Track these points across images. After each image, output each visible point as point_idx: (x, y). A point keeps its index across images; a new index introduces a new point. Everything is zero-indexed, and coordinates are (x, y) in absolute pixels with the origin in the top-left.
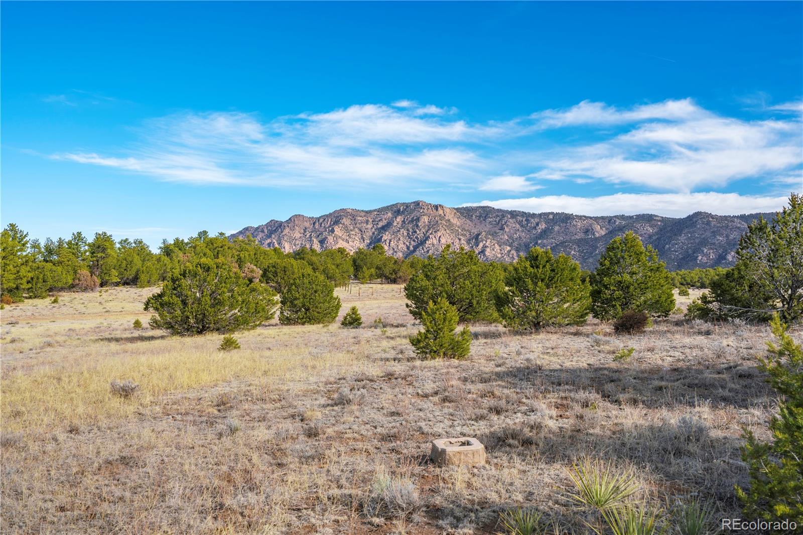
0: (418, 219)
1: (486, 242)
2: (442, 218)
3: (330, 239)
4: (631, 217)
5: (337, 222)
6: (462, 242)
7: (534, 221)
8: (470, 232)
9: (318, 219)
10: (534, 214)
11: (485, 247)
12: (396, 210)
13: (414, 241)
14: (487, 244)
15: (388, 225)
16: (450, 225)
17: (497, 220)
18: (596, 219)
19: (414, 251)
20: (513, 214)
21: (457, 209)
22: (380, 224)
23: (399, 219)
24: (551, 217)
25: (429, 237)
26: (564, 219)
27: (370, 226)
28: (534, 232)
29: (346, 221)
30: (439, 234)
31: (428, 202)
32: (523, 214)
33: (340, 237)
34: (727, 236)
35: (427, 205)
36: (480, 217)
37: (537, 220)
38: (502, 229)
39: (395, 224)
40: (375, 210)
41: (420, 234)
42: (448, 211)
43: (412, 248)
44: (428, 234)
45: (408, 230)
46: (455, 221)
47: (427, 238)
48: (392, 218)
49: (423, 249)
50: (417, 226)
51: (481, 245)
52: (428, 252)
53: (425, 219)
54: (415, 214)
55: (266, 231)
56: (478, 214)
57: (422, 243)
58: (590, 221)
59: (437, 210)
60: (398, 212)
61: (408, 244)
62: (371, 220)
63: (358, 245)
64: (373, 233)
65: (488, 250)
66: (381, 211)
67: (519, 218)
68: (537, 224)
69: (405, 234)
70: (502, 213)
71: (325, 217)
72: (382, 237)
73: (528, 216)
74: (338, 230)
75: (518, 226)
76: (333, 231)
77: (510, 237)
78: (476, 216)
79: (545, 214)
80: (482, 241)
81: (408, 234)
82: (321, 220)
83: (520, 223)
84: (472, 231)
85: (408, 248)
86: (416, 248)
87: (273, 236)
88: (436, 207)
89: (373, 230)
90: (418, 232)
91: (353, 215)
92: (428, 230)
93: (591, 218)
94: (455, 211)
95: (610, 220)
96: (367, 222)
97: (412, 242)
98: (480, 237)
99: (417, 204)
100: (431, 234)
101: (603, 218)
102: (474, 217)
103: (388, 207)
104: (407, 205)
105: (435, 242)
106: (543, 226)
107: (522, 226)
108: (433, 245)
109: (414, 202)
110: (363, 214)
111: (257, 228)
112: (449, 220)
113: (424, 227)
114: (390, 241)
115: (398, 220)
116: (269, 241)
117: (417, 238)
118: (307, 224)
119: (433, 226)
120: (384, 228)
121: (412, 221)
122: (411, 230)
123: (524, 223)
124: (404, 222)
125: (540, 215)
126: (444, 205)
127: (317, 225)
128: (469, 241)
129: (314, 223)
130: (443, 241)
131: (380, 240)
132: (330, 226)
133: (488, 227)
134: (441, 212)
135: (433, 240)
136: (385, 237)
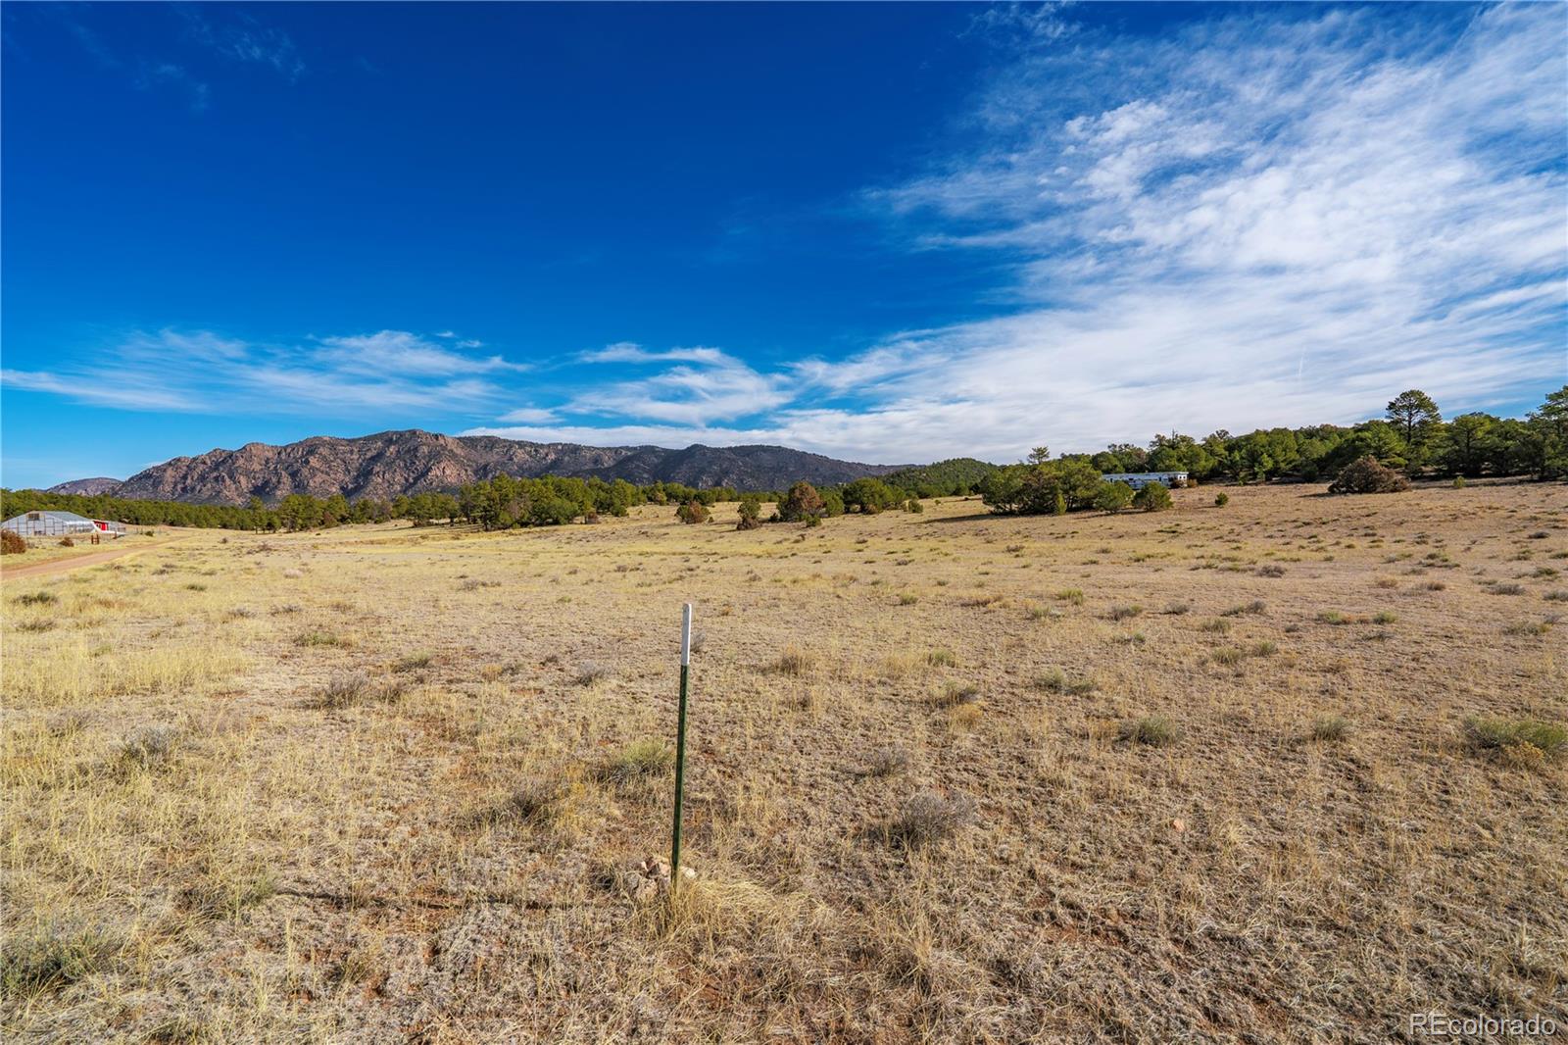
0: (416, 449)
2: (444, 448)
3: (305, 471)
4: (635, 448)
5: (311, 452)
6: (469, 473)
7: (543, 452)
8: (477, 463)
9: (285, 448)
10: (542, 445)
12: (388, 439)
13: (413, 472)
15: (379, 456)
16: (453, 456)
17: (505, 450)
18: (603, 449)
19: (415, 483)
20: (521, 444)
21: (459, 439)
22: (369, 455)
23: (392, 449)
24: (560, 447)
26: (574, 449)
27: (355, 457)
28: (544, 462)
29: (323, 450)
30: (442, 465)
31: (425, 431)
32: (532, 444)
33: (317, 469)
34: (721, 466)
35: (426, 434)
36: (486, 446)
37: (546, 450)
38: (511, 459)
39: (388, 454)
40: (360, 439)
41: (420, 465)
42: (450, 440)
43: (411, 480)
44: (429, 465)
45: (405, 461)
46: (458, 451)
47: (430, 469)
48: (384, 448)
49: (425, 481)
50: (416, 456)
52: (431, 483)
53: (426, 449)
54: (411, 444)
55: (209, 462)
56: (483, 443)
57: (424, 474)
58: (598, 452)
59: (437, 439)
60: (389, 442)
61: (406, 476)
62: (356, 450)
63: (342, 477)
64: (361, 465)
66: (368, 439)
67: (528, 449)
68: (547, 455)
69: (402, 465)
70: (509, 444)
71: (294, 447)
72: (373, 468)
73: (537, 447)
74: (313, 461)
75: (527, 456)
76: (307, 462)
77: (520, 467)
78: (482, 446)
79: (554, 444)
81: (405, 465)
82: (289, 450)
83: (529, 453)
84: (479, 462)
85: (407, 480)
86: (416, 480)
87: (221, 469)
88: (436, 437)
89: (360, 460)
90: (417, 463)
91: (333, 445)
92: (429, 460)
94: (457, 441)
95: (616, 450)
96: (352, 452)
97: (411, 474)
98: (488, 467)
99: (413, 433)
100: (433, 464)
101: (609, 448)
102: (479, 447)
103: (376, 435)
104: (401, 434)
105: (439, 473)
106: (552, 456)
107: (531, 456)
108: (437, 476)
109: (409, 431)
110: (345, 443)
111: (195, 459)
112: (452, 451)
113: (424, 458)
114: (384, 473)
116: (215, 474)
117: (416, 469)
118: (270, 455)
119: (436, 455)
120: (374, 459)
121: (409, 451)
122: (408, 461)
123: (533, 453)
124: (398, 451)
125: (549, 446)
126: (446, 435)
127: (283, 456)
128: (476, 472)
129: (279, 453)
130: (448, 472)
131: (370, 472)
132: (303, 456)
133: (496, 457)
134: (442, 441)
135: (435, 472)
136: (376, 469)
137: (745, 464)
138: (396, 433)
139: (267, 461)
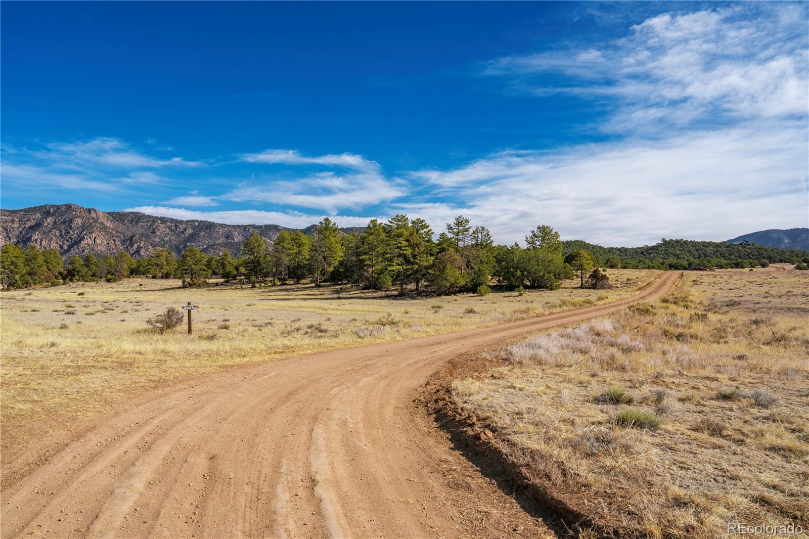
0: (71, 221)
1: (140, 243)
2: (96, 221)
4: (261, 227)
6: (117, 243)
7: (182, 227)
8: (124, 234)
10: (181, 221)
11: (139, 248)
12: (46, 211)
13: (68, 241)
14: (141, 245)
15: (38, 225)
16: (104, 228)
17: (149, 224)
19: (69, 250)
20: (163, 220)
21: (108, 213)
22: (28, 224)
23: (50, 220)
24: (196, 224)
25: (83, 237)
26: (208, 226)
27: (16, 225)
28: (183, 236)
30: (94, 235)
31: (80, 205)
32: (172, 220)
35: (80, 208)
36: (132, 221)
37: (184, 226)
38: (154, 232)
39: (45, 224)
40: (21, 211)
41: (74, 235)
42: (101, 214)
43: (65, 248)
44: (82, 235)
45: (60, 231)
46: (108, 224)
47: (82, 239)
48: (42, 219)
49: (78, 248)
50: (71, 227)
51: (135, 246)
52: (83, 251)
53: (79, 221)
54: (67, 216)
56: (130, 218)
57: (77, 243)
58: (230, 229)
59: (90, 213)
60: (48, 214)
61: (61, 243)
62: (17, 220)
64: (21, 233)
65: (143, 250)
66: (28, 211)
67: (169, 224)
68: (185, 230)
69: (58, 234)
70: (153, 219)
72: (32, 236)
73: (177, 222)
75: (168, 230)
77: (162, 240)
78: (128, 221)
79: (191, 221)
80: (137, 243)
81: (61, 234)
83: (170, 228)
84: (126, 233)
85: (61, 247)
86: (70, 247)
88: (89, 211)
89: (20, 229)
90: (72, 233)
92: (82, 231)
93: (230, 226)
94: (107, 215)
95: (245, 228)
96: (13, 221)
97: (65, 242)
98: (134, 239)
99: (69, 207)
100: (86, 234)
101: (238, 226)
102: (126, 221)
103: (35, 208)
104: (58, 208)
105: (90, 242)
106: (190, 231)
107: (172, 231)
108: (89, 245)
109: (66, 205)
110: (7, 213)
112: (102, 223)
113: (78, 228)
114: (42, 240)
115: (48, 221)
117: (70, 238)
119: (88, 227)
120: (33, 228)
121: (64, 222)
122: (63, 231)
123: (174, 228)
124: (55, 222)
125: (187, 222)
126: (97, 209)
128: (123, 242)
130: (98, 241)
131: (29, 239)
133: (141, 230)
134: (94, 215)
135: (88, 241)
136: (35, 237)
138: (53, 206)
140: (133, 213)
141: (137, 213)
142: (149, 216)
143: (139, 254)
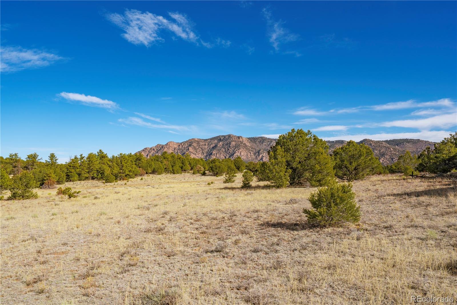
0: (230, 143)
1: (263, 154)
2: (242, 142)
4: (333, 142)
5: (190, 145)
6: (252, 154)
8: (255, 150)
9: (181, 144)
12: (219, 139)
13: (228, 154)
15: (216, 146)
16: (245, 146)
17: (269, 143)
22: (212, 146)
23: (221, 143)
25: (235, 152)
27: (206, 147)
29: (195, 144)
30: (240, 150)
31: (234, 135)
33: (192, 152)
34: (380, 151)
35: (234, 136)
36: (260, 142)
39: (219, 146)
40: (209, 139)
41: (231, 150)
42: (244, 139)
43: (227, 158)
44: (235, 150)
45: (225, 149)
46: (248, 144)
48: (217, 143)
49: (232, 158)
50: (230, 147)
51: (261, 156)
53: (234, 143)
54: (229, 141)
55: (155, 149)
56: (259, 140)
57: (233, 155)
59: (239, 139)
61: (225, 155)
62: (207, 144)
63: (201, 156)
64: (208, 150)
65: (264, 158)
66: (212, 139)
70: (271, 140)
71: (184, 143)
72: (212, 152)
74: (191, 149)
76: (188, 149)
78: (258, 142)
80: (261, 154)
81: (225, 150)
82: (183, 144)
84: (257, 149)
85: (225, 157)
86: (229, 157)
87: (159, 152)
88: (239, 137)
89: (208, 149)
90: (230, 150)
91: (198, 142)
92: (235, 148)
94: (248, 139)
96: (205, 145)
97: (227, 155)
98: (260, 152)
99: (229, 136)
100: (237, 150)
102: (257, 142)
103: (215, 137)
104: (225, 137)
109: (228, 135)
110: (203, 141)
111: (151, 148)
112: (245, 144)
113: (233, 147)
114: (217, 154)
115: (220, 144)
117: (229, 152)
118: (176, 146)
119: (237, 147)
120: (213, 148)
121: (227, 144)
122: (226, 149)
124: (223, 144)
126: (243, 136)
127: (180, 147)
128: (255, 154)
129: (179, 146)
130: (242, 154)
131: (211, 154)
132: (187, 147)
133: (264, 147)
134: (241, 140)
135: (237, 154)
136: (214, 152)
137: (395, 150)
138: (223, 136)
139: (175, 149)
140: (261, 137)
141: (263, 137)
142: (269, 139)
143: (262, 160)
